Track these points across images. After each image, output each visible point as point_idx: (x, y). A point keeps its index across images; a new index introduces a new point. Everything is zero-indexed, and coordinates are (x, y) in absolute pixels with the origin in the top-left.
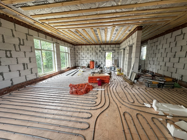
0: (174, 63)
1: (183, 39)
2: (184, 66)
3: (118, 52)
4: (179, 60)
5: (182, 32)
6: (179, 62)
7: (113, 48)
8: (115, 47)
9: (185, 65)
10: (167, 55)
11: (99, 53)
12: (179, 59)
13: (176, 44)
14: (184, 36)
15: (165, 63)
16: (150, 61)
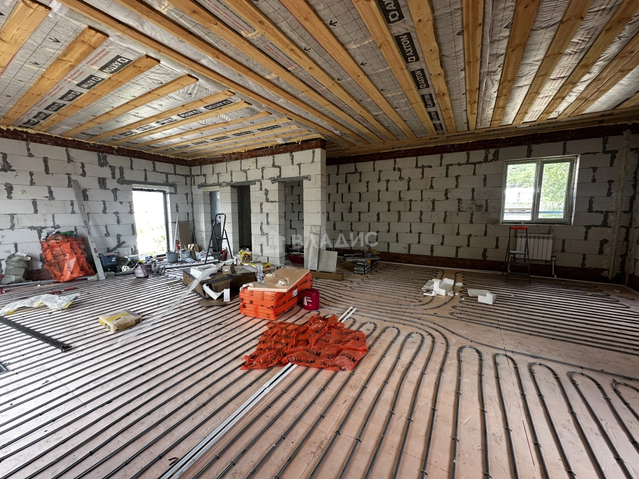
0: (352, 223)
1: (360, 181)
2: (369, 226)
3: (187, 194)
4: (360, 217)
5: (356, 169)
6: (359, 220)
7: (167, 174)
8: (175, 174)
9: (369, 224)
10: (334, 208)
11: (96, 194)
12: (360, 215)
13: (349, 188)
14: (360, 176)
15: (334, 224)
16: (291, 221)
